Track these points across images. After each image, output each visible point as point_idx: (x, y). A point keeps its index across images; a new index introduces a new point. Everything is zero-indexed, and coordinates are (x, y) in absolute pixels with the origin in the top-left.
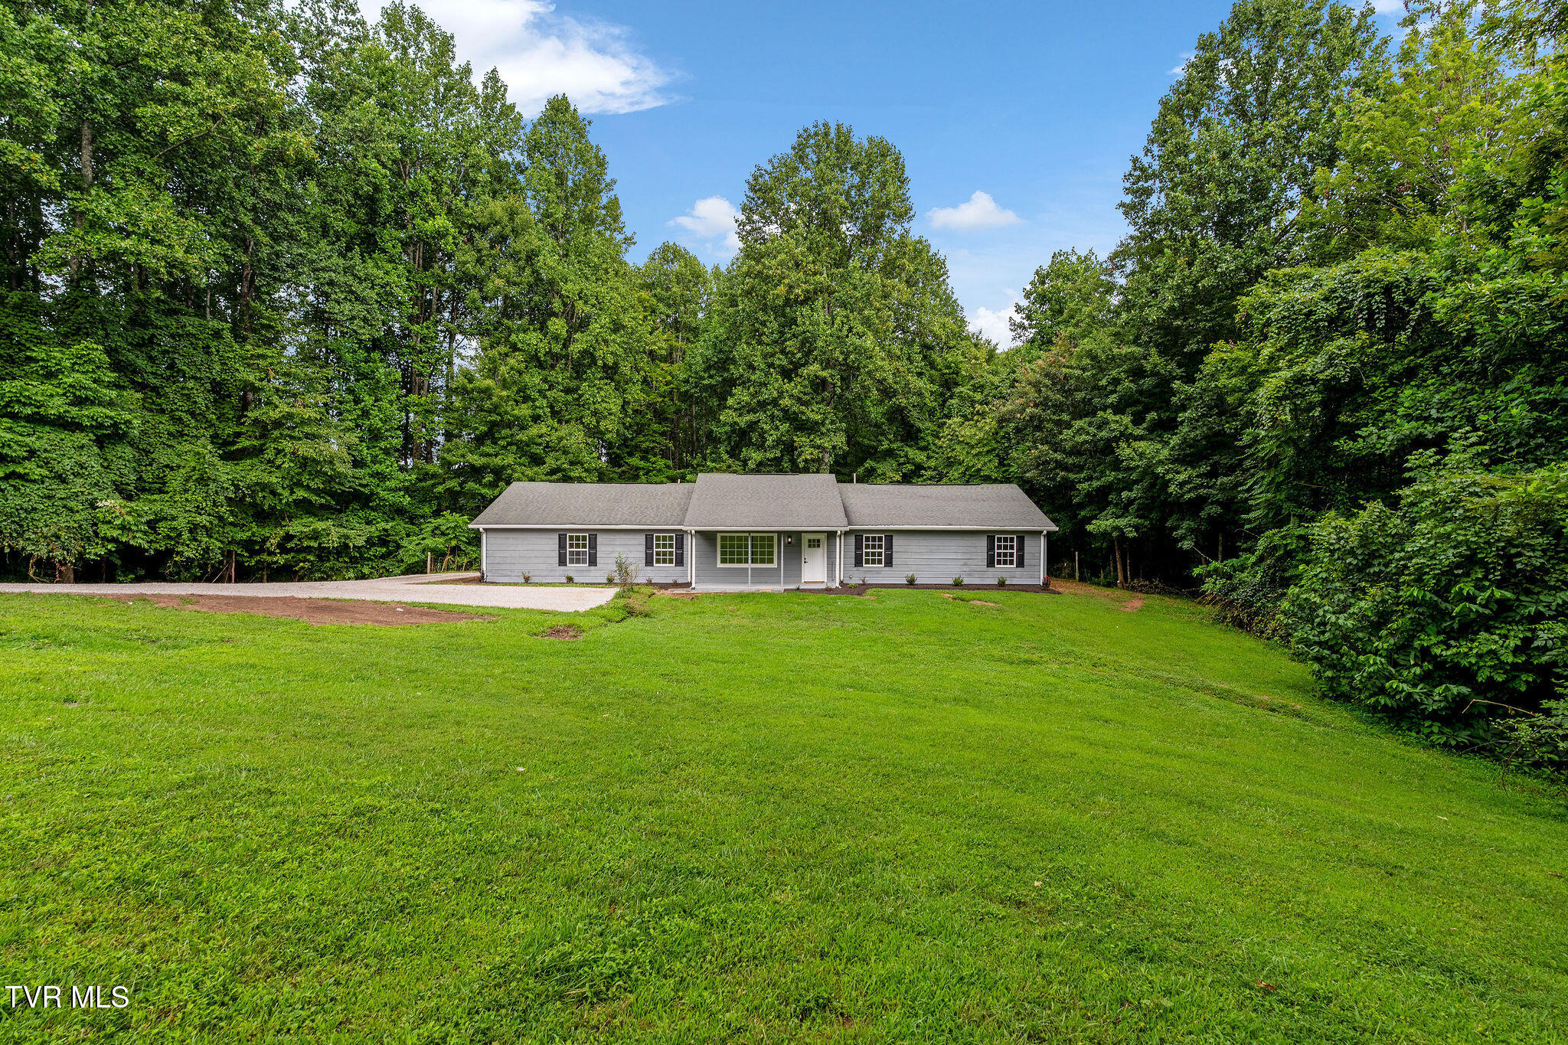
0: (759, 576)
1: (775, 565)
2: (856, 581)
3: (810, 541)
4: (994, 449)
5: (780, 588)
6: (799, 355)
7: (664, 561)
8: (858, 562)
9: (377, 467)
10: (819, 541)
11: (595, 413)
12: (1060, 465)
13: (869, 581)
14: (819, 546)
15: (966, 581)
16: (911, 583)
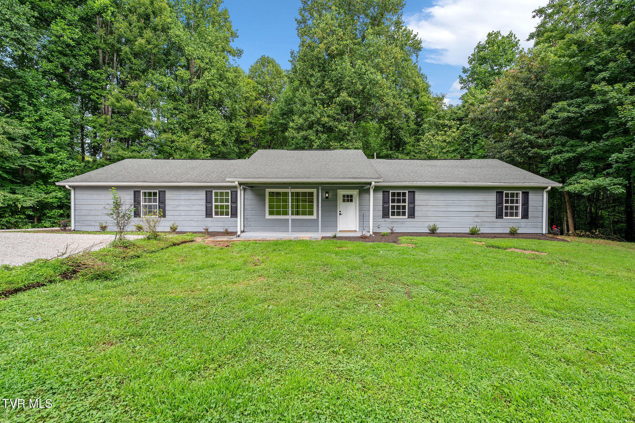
0: (298, 226)
1: (314, 217)
2: (385, 230)
3: (344, 196)
4: (457, 149)
5: (318, 235)
6: (333, 91)
7: (222, 214)
8: (385, 215)
9: (52, 156)
10: (351, 196)
11: (208, 130)
12: (532, 145)
13: (397, 230)
14: (351, 201)
15: (483, 230)
16: (433, 232)
